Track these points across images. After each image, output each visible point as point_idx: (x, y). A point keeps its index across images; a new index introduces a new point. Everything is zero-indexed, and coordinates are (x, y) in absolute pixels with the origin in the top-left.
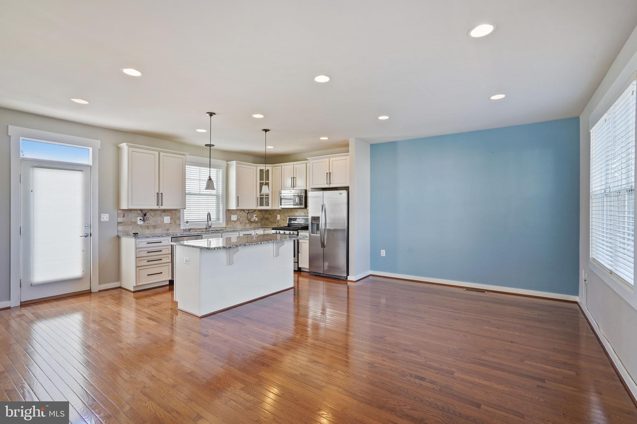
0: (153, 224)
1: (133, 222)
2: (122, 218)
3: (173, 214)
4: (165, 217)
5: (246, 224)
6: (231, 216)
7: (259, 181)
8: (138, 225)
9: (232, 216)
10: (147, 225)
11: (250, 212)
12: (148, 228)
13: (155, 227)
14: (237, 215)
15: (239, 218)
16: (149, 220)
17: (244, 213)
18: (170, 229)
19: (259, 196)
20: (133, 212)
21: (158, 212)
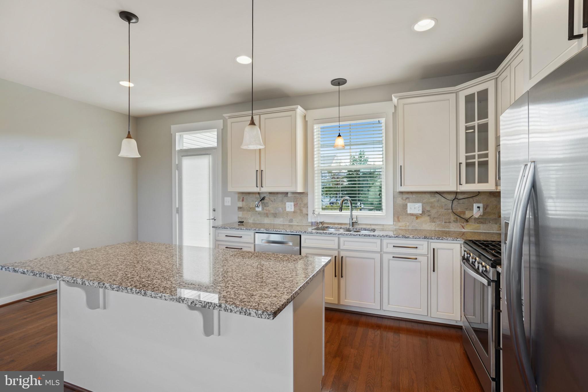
0: (273, 212)
1: (252, 207)
2: (241, 203)
3: (298, 199)
4: (287, 203)
5: (450, 222)
6: (407, 205)
7: (462, 124)
8: (256, 211)
9: (409, 204)
10: (265, 212)
11: (460, 196)
12: (267, 215)
13: (275, 215)
14: (423, 204)
15: (428, 208)
16: (268, 207)
17: (443, 200)
18: (294, 219)
19: (463, 160)
20: (251, 195)
21: (280, 196)
